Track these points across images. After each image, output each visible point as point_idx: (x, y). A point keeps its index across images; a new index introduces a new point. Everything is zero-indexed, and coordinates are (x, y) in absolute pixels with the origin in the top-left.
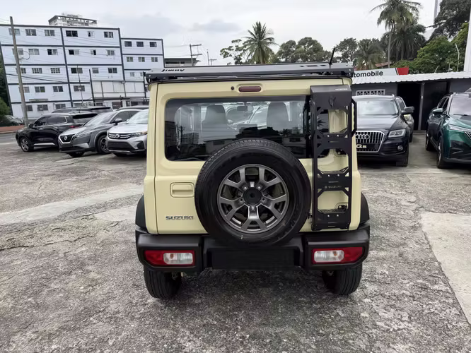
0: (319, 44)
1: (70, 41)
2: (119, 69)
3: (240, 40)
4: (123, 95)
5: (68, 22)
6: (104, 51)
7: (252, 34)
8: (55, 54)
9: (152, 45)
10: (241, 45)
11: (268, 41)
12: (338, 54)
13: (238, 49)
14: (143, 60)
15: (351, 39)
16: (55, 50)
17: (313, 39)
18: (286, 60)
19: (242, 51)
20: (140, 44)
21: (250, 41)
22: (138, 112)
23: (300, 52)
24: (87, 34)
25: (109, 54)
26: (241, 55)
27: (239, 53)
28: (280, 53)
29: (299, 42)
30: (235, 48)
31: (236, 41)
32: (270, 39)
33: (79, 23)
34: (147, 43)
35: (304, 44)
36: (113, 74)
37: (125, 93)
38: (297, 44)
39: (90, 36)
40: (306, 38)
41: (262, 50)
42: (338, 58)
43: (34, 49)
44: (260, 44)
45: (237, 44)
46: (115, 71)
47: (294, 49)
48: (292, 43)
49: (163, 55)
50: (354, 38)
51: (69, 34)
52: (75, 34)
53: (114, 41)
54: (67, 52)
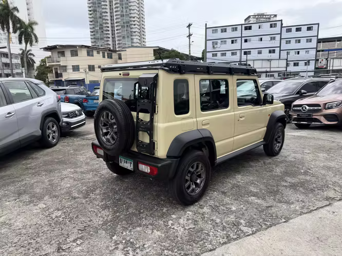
1: (246, 33)
2: (277, 50)
4: (268, 70)
5: (257, 19)
6: (268, 38)
8: (235, 43)
9: (309, 29)
14: (299, 41)
16: (236, 40)
20: (298, 30)
22: (280, 81)
24: (258, 27)
25: (271, 39)
33: (264, 18)
34: (304, 28)
36: (272, 54)
37: (270, 68)
39: (259, 28)
43: (223, 41)
46: (274, 51)
49: (317, 36)
51: (246, 28)
52: (250, 28)
53: (277, 30)
54: (243, 41)
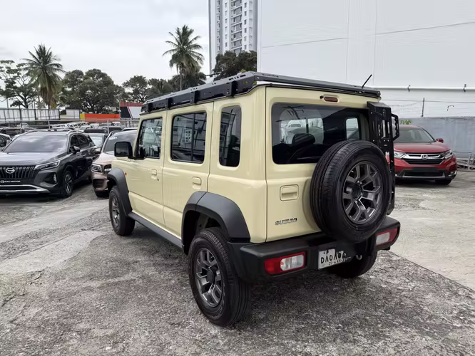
0: (109, 77)
3: (12, 62)
7: (34, 56)
10: (14, 67)
11: (55, 67)
12: (129, 90)
13: (10, 71)
15: (141, 77)
17: (102, 72)
18: (73, 90)
19: (16, 75)
21: (32, 64)
23: (89, 83)
26: (15, 78)
27: (12, 76)
28: (65, 82)
29: (87, 73)
30: (6, 70)
31: (7, 62)
32: (57, 65)
35: (93, 76)
38: (85, 74)
40: (94, 70)
41: (48, 76)
42: (129, 93)
44: (44, 69)
45: (9, 65)
47: (82, 80)
48: (79, 73)
50: (144, 76)
